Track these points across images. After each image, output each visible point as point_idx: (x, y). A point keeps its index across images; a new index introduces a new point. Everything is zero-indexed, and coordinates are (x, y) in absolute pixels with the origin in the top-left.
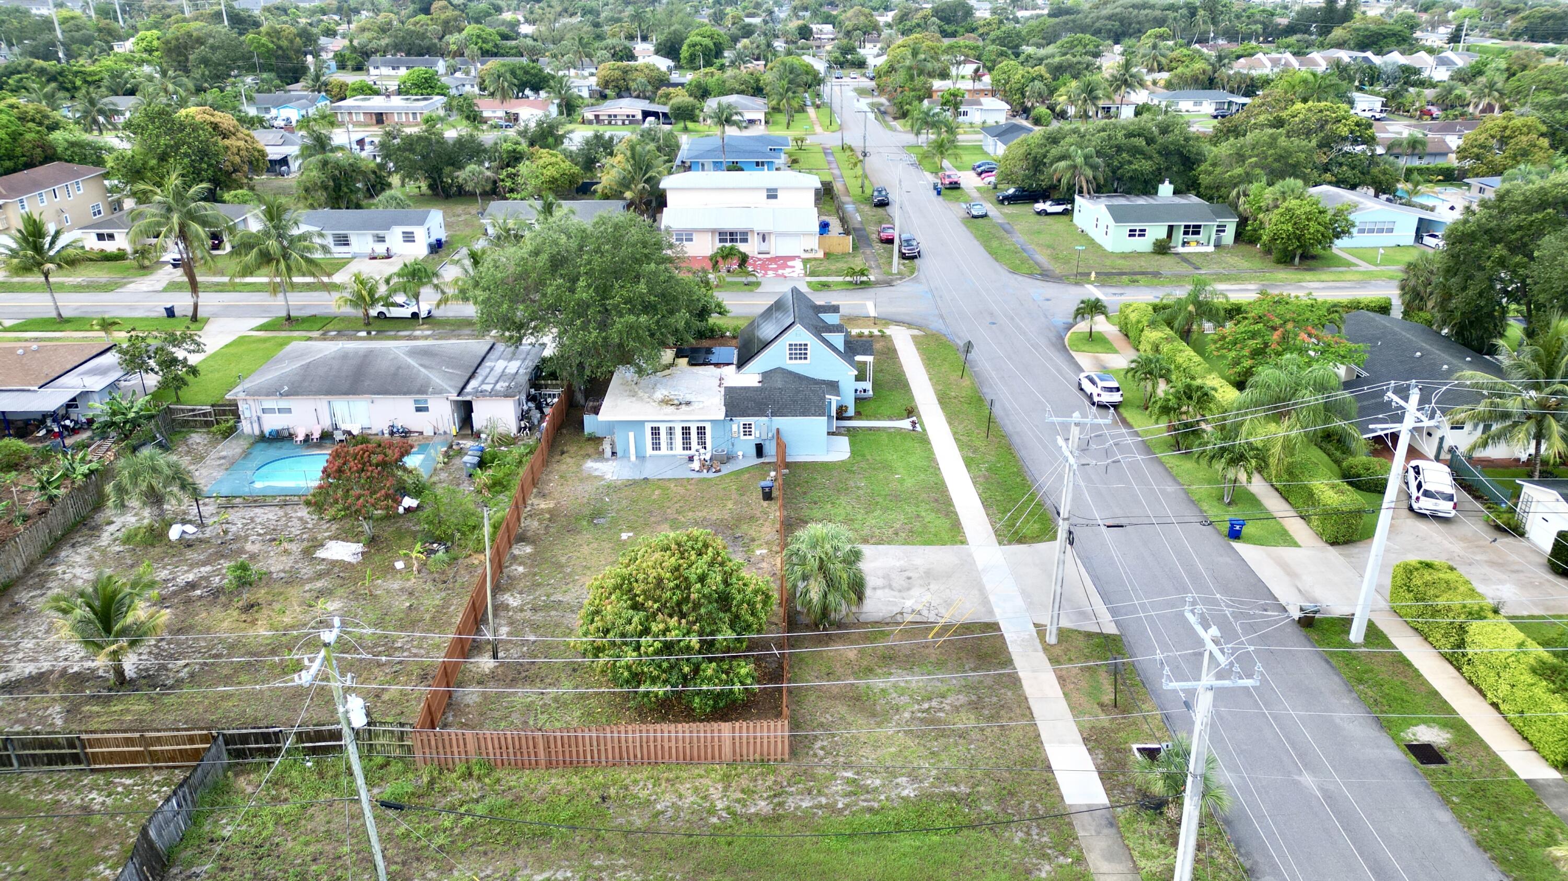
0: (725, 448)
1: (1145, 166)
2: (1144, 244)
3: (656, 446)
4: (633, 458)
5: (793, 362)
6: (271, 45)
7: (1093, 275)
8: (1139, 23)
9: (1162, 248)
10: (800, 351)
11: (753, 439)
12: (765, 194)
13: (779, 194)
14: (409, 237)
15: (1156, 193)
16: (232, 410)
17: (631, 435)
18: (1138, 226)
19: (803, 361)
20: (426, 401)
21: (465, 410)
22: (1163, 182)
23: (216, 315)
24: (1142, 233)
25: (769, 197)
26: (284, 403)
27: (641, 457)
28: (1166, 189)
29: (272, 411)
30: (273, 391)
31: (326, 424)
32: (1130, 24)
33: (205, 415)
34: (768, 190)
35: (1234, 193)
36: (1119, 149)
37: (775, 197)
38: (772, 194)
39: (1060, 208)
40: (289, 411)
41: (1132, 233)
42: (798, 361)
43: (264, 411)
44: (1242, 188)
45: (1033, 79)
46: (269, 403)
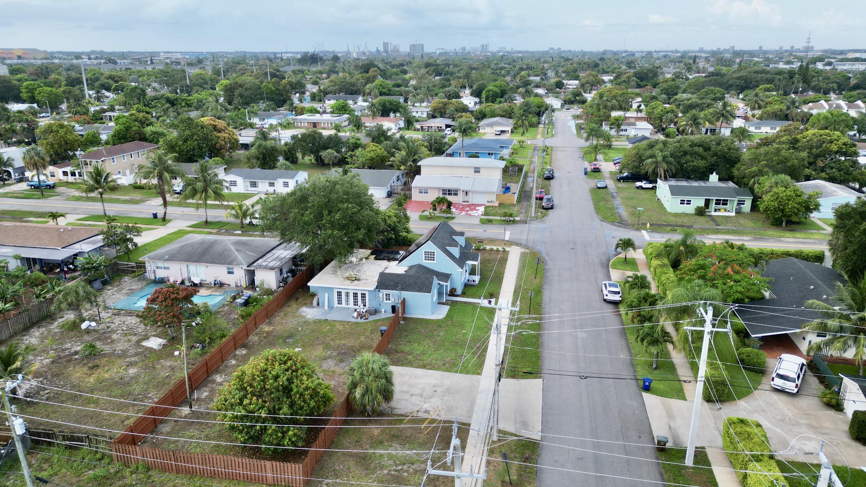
0: (375, 305)
1: (701, 163)
2: (690, 209)
3: (340, 302)
4: (326, 308)
5: (427, 261)
6: (273, 88)
7: (648, 225)
9: (700, 212)
10: (430, 256)
11: (391, 302)
12: (473, 170)
13: (481, 170)
14: (286, 185)
15: (708, 180)
16: (141, 266)
17: (326, 295)
18: (686, 198)
19: (432, 262)
20: (233, 269)
21: (251, 274)
22: (712, 174)
23: (176, 219)
24: (689, 203)
25: (475, 172)
26: (166, 265)
27: (331, 307)
28: (714, 178)
29: (160, 268)
30: (160, 258)
31: (185, 276)
33: (132, 267)
34: (475, 168)
35: (752, 180)
36: (685, 153)
37: (479, 172)
38: (477, 170)
39: (650, 186)
40: (168, 268)
41: (682, 202)
42: (430, 261)
43: (157, 267)
44: (757, 178)
45: (668, 112)
46: (160, 264)
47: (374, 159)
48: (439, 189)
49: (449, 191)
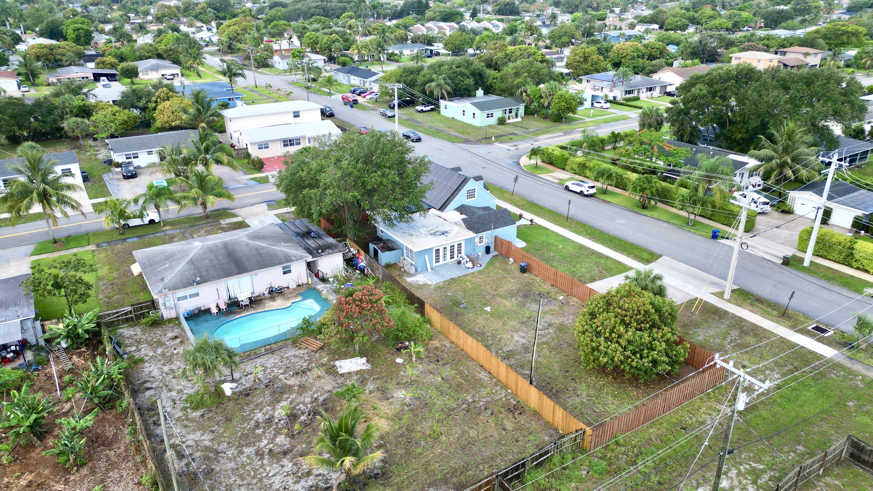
1: (470, 82)
2: (493, 121)
4: (429, 270)
5: (469, 200)
7: (493, 138)
8: (332, 10)
9: (502, 122)
10: (472, 194)
11: (484, 244)
12: (292, 115)
13: (300, 114)
14: (67, 173)
15: (475, 96)
17: (426, 257)
19: (473, 199)
20: (289, 266)
22: (478, 89)
24: (491, 115)
25: (295, 116)
26: (192, 290)
27: (432, 269)
28: (480, 92)
29: (185, 298)
31: (225, 297)
32: (328, 11)
33: (126, 314)
34: (294, 112)
35: (519, 91)
36: (457, 74)
37: (298, 116)
38: (296, 115)
39: (428, 108)
40: (197, 295)
41: (488, 116)
42: (471, 199)
43: (179, 299)
44: (523, 88)
46: (181, 293)
47: (127, 122)
48: (280, 140)
49: (290, 141)
